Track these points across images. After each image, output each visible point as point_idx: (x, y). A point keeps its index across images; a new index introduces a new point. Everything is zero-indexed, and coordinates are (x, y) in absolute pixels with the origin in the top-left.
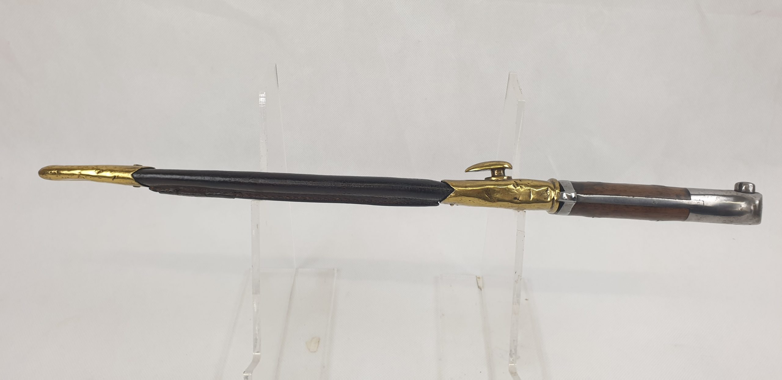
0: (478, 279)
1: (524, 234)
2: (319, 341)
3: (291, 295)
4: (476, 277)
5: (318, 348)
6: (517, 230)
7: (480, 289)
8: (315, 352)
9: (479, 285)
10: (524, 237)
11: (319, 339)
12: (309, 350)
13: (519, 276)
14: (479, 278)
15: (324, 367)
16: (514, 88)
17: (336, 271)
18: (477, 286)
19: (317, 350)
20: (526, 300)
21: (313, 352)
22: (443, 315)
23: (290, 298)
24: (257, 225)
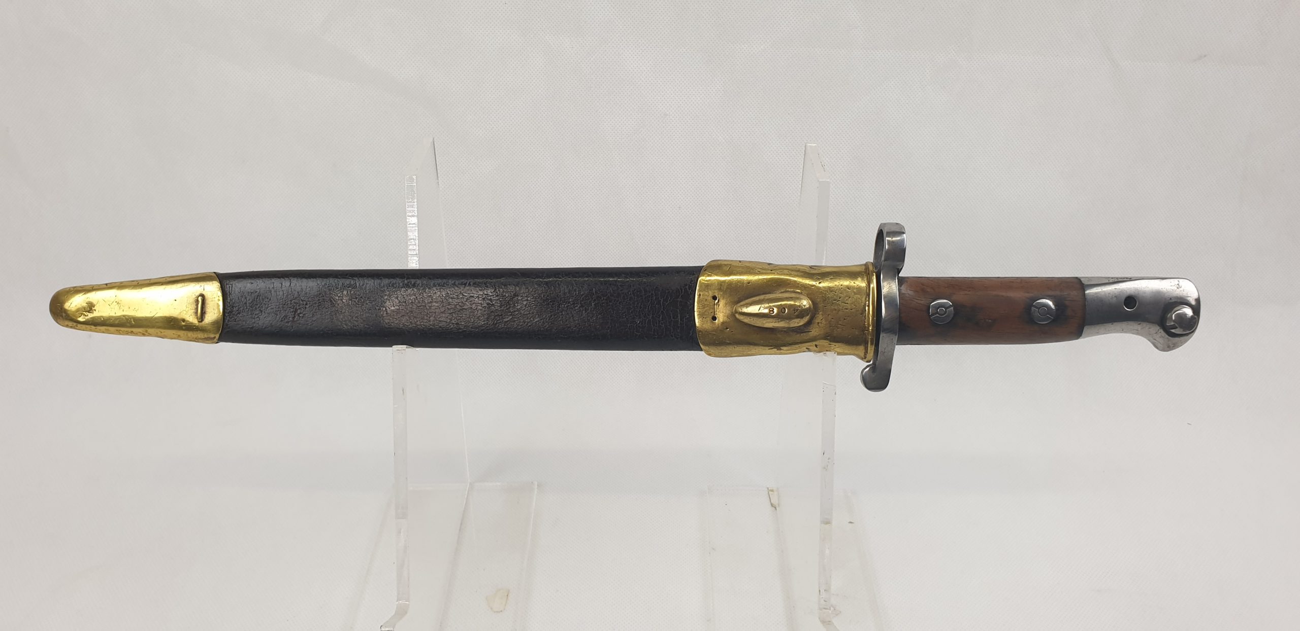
0: (770, 492)
2: (507, 595)
3: (461, 524)
4: (768, 489)
5: (505, 605)
6: (823, 383)
7: (774, 508)
8: (501, 611)
9: (772, 501)
11: (509, 591)
12: (492, 609)
14: (772, 491)
16: (813, 164)
17: (536, 487)
18: (770, 503)
19: (504, 609)
20: (850, 524)
21: (497, 612)
22: (713, 549)
23: (460, 530)
24: (403, 391)
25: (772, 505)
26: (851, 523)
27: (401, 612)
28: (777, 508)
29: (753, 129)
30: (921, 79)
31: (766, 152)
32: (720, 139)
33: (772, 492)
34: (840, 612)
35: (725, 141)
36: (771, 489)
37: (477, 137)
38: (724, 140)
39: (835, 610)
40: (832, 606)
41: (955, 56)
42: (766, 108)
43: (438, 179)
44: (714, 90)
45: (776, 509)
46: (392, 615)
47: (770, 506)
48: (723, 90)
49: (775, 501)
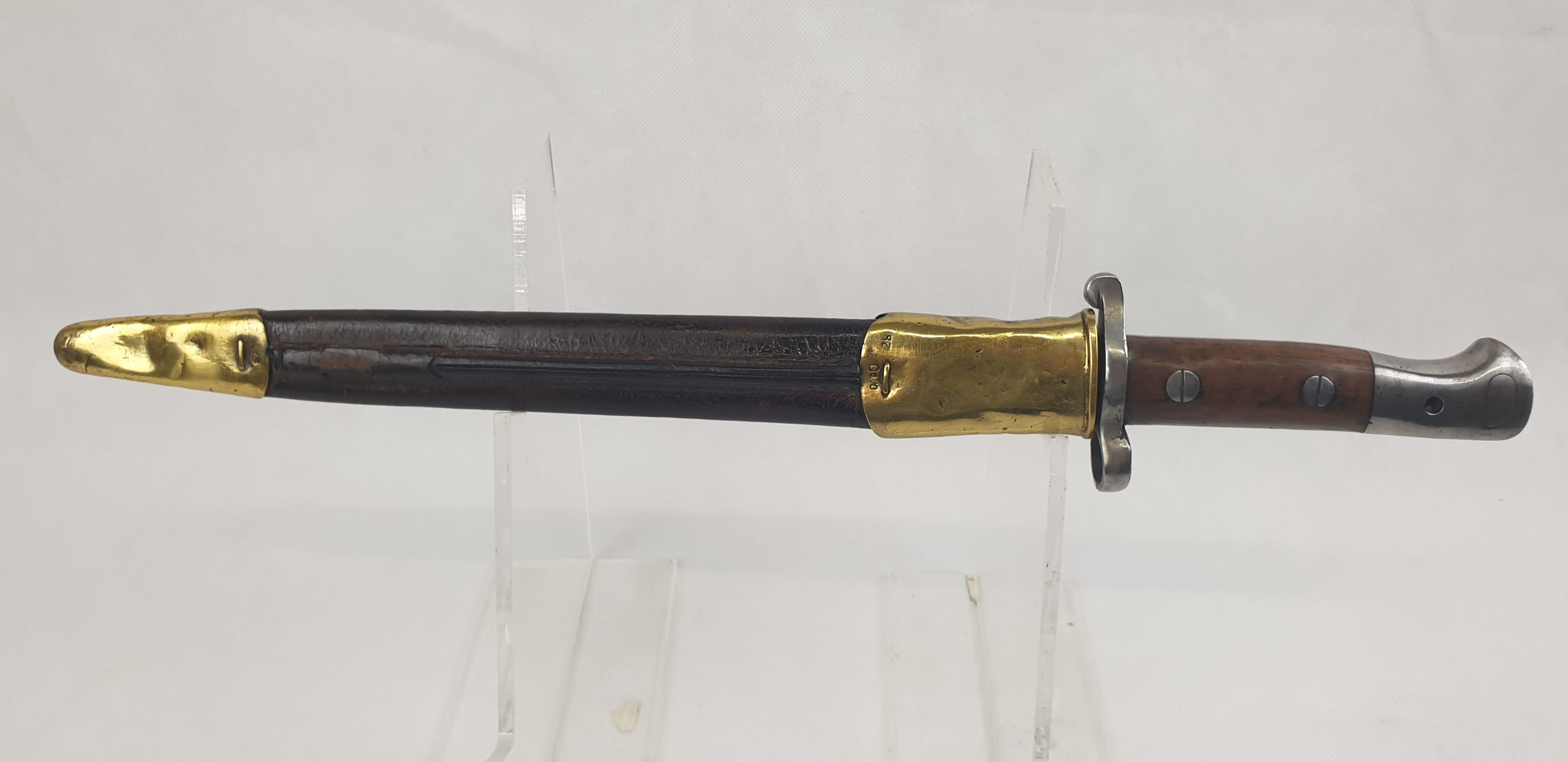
1: (1065, 485)
2: (638, 710)
4: (966, 577)
5: (636, 723)
6: (1051, 476)
7: (973, 603)
8: (630, 731)
9: (971, 594)
10: (1065, 490)
11: (639, 705)
12: (618, 727)
13: (1054, 572)
14: (972, 579)
17: (676, 564)
18: (968, 596)
19: (634, 729)
20: (1070, 626)
21: (625, 732)
24: (507, 466)
25: (971, 599)
26: (1070, 624)
27: (504, 746)
28: (978, 603)
33: (971, 582)
36: (971, 577)
43: (554, 186)
45: (976, 604)
46: (493, 751)
47: (969, 599)
49: (975, 593)
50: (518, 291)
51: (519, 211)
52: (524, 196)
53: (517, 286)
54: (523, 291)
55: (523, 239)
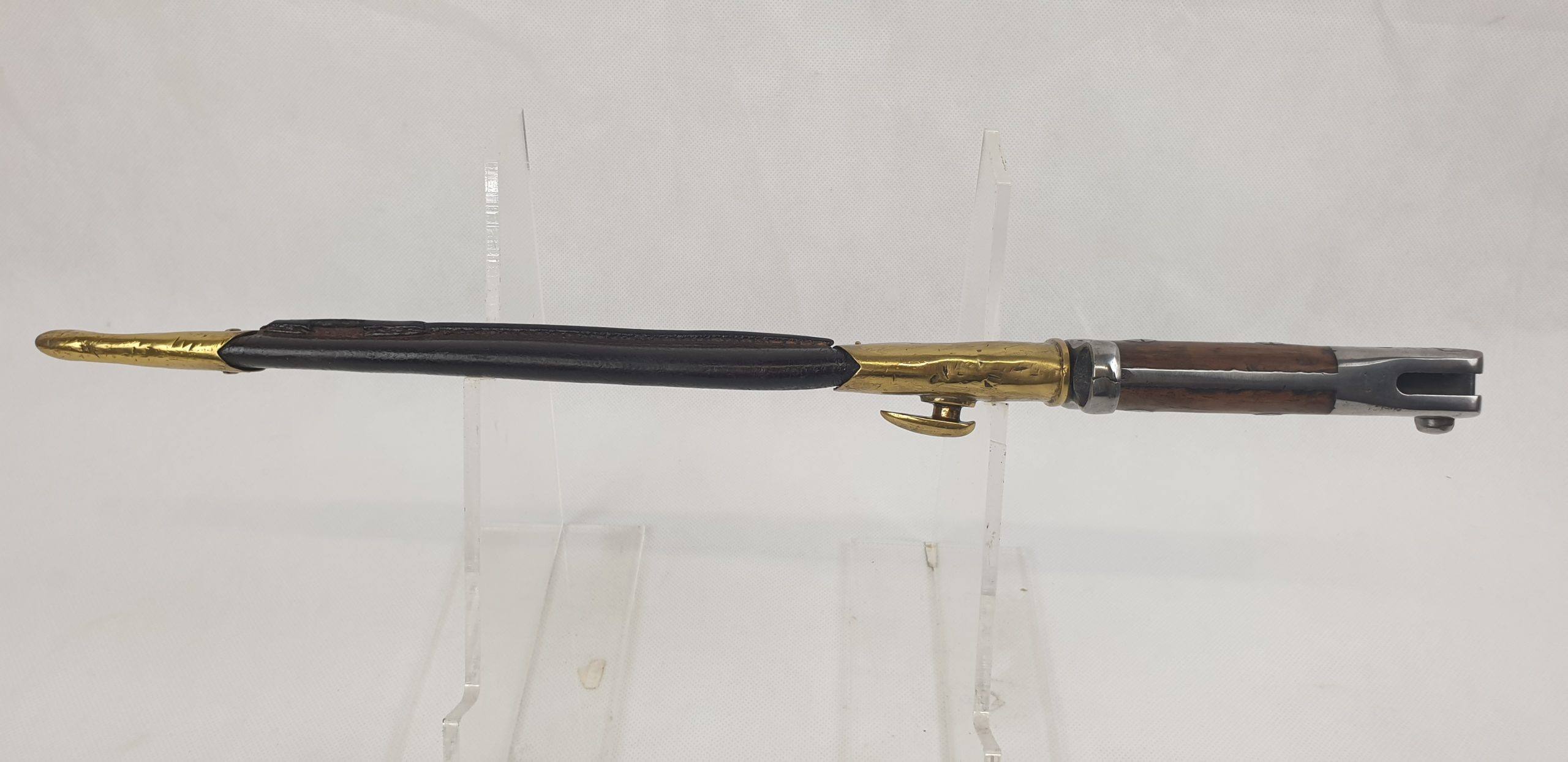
0: (927, 548)
1: (1004, 450)
2: (603, 668)
3: (551, 576)
4: (925, 543)
5: (600, 680)
6: (991, 440)
7: (931, 569)
8: (595, 688)
9: (929, 560)
10: (1005, 455)
11: (605, 664)
12: (583, 684)
13: (994, 533)
14: (930, 546)
15: (611, 718)
16: (991, 159)
17: (644, 531)
18: (926, 562)
19: (599, 686)
20: (1022, 592)
21: (590, 688)
22: (855, 618)
23: (549, 583)
24: (477, 429)
25: (928, 564)
26: (1023, 590)
27: (470, 699)
28: (935, 569)
29: (926, 94)
30: (1139, 38)
31: (941, 123)
32: (884, 105)
33: (929, 549)
34: (1004, 703)
35: (891, 108)
36: (929, 544)
37: (581, 95)
38: (889, 107)
39: (998, 699)
40: (994, 694)
41: (1183, 10)
42: (943, 67)
43: (528, 160)
44: (879, 44)
45: (933, 570)
46: (459, 702)
47: (926, 565)
48: (890, 44)
49: (932, 560)
50: (490, 261)
51: (492, 186)
52: (497, 168)
53: (489, 255)
54: (495, 261)
55: (496, 211)
